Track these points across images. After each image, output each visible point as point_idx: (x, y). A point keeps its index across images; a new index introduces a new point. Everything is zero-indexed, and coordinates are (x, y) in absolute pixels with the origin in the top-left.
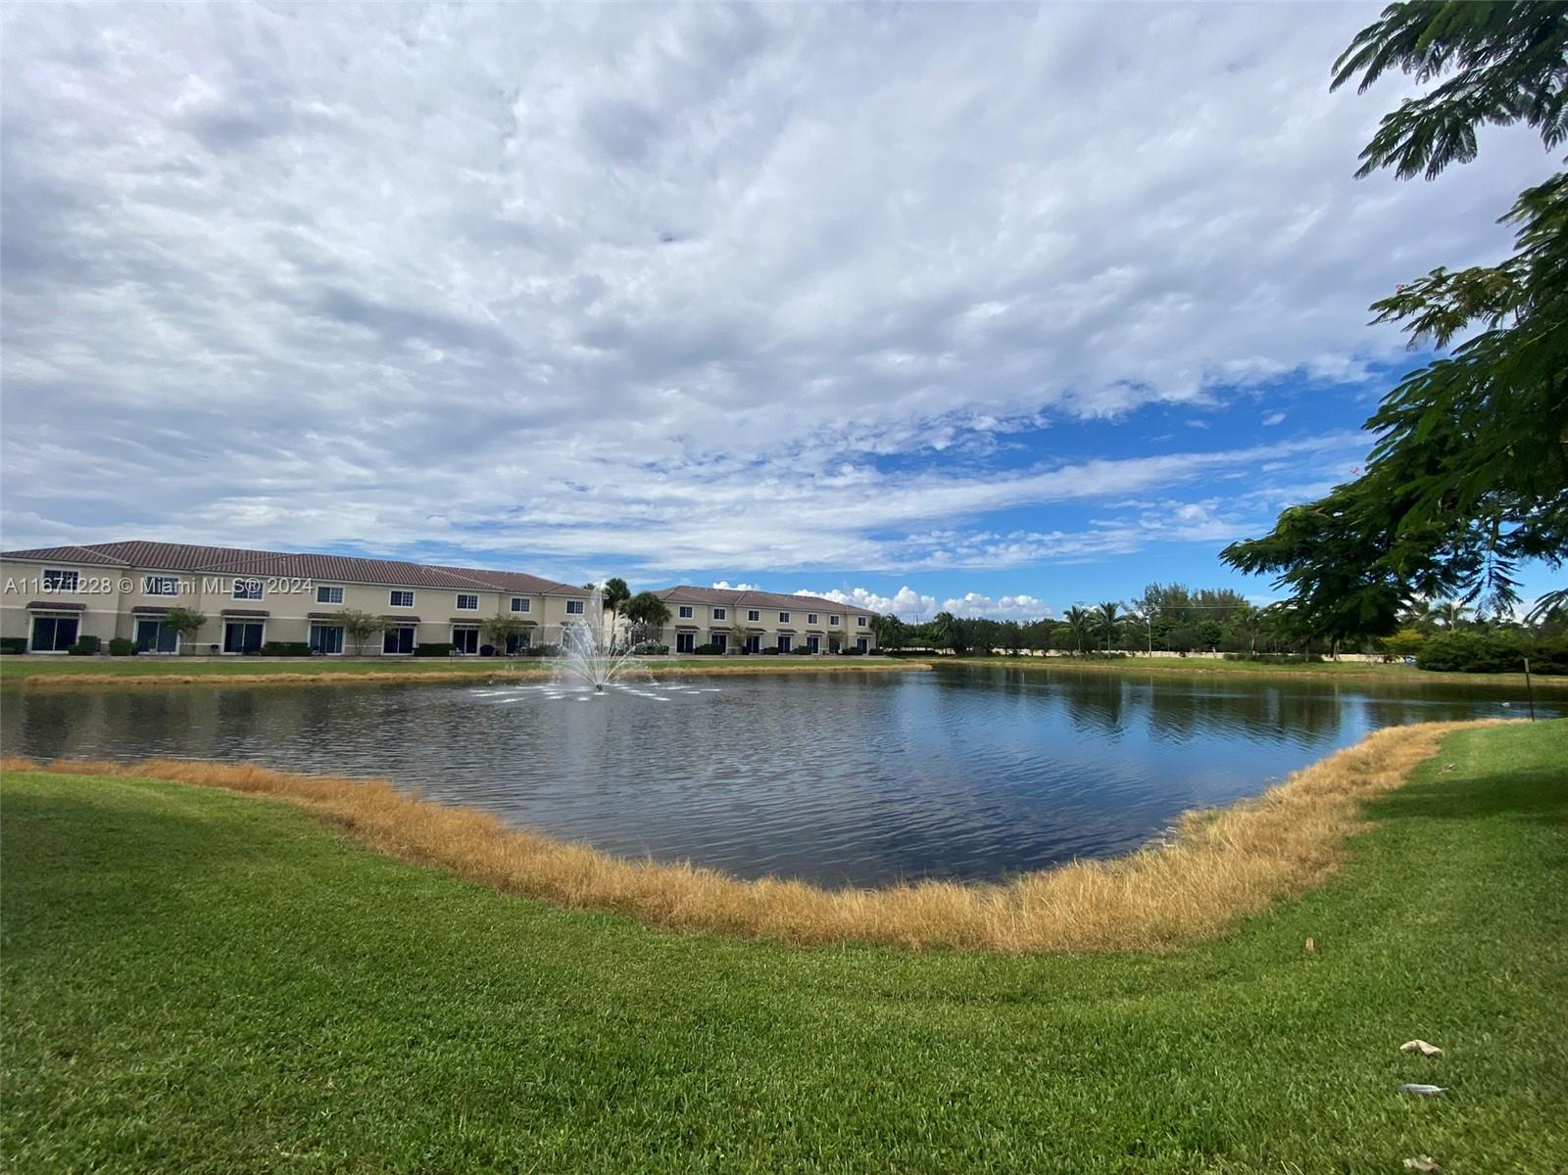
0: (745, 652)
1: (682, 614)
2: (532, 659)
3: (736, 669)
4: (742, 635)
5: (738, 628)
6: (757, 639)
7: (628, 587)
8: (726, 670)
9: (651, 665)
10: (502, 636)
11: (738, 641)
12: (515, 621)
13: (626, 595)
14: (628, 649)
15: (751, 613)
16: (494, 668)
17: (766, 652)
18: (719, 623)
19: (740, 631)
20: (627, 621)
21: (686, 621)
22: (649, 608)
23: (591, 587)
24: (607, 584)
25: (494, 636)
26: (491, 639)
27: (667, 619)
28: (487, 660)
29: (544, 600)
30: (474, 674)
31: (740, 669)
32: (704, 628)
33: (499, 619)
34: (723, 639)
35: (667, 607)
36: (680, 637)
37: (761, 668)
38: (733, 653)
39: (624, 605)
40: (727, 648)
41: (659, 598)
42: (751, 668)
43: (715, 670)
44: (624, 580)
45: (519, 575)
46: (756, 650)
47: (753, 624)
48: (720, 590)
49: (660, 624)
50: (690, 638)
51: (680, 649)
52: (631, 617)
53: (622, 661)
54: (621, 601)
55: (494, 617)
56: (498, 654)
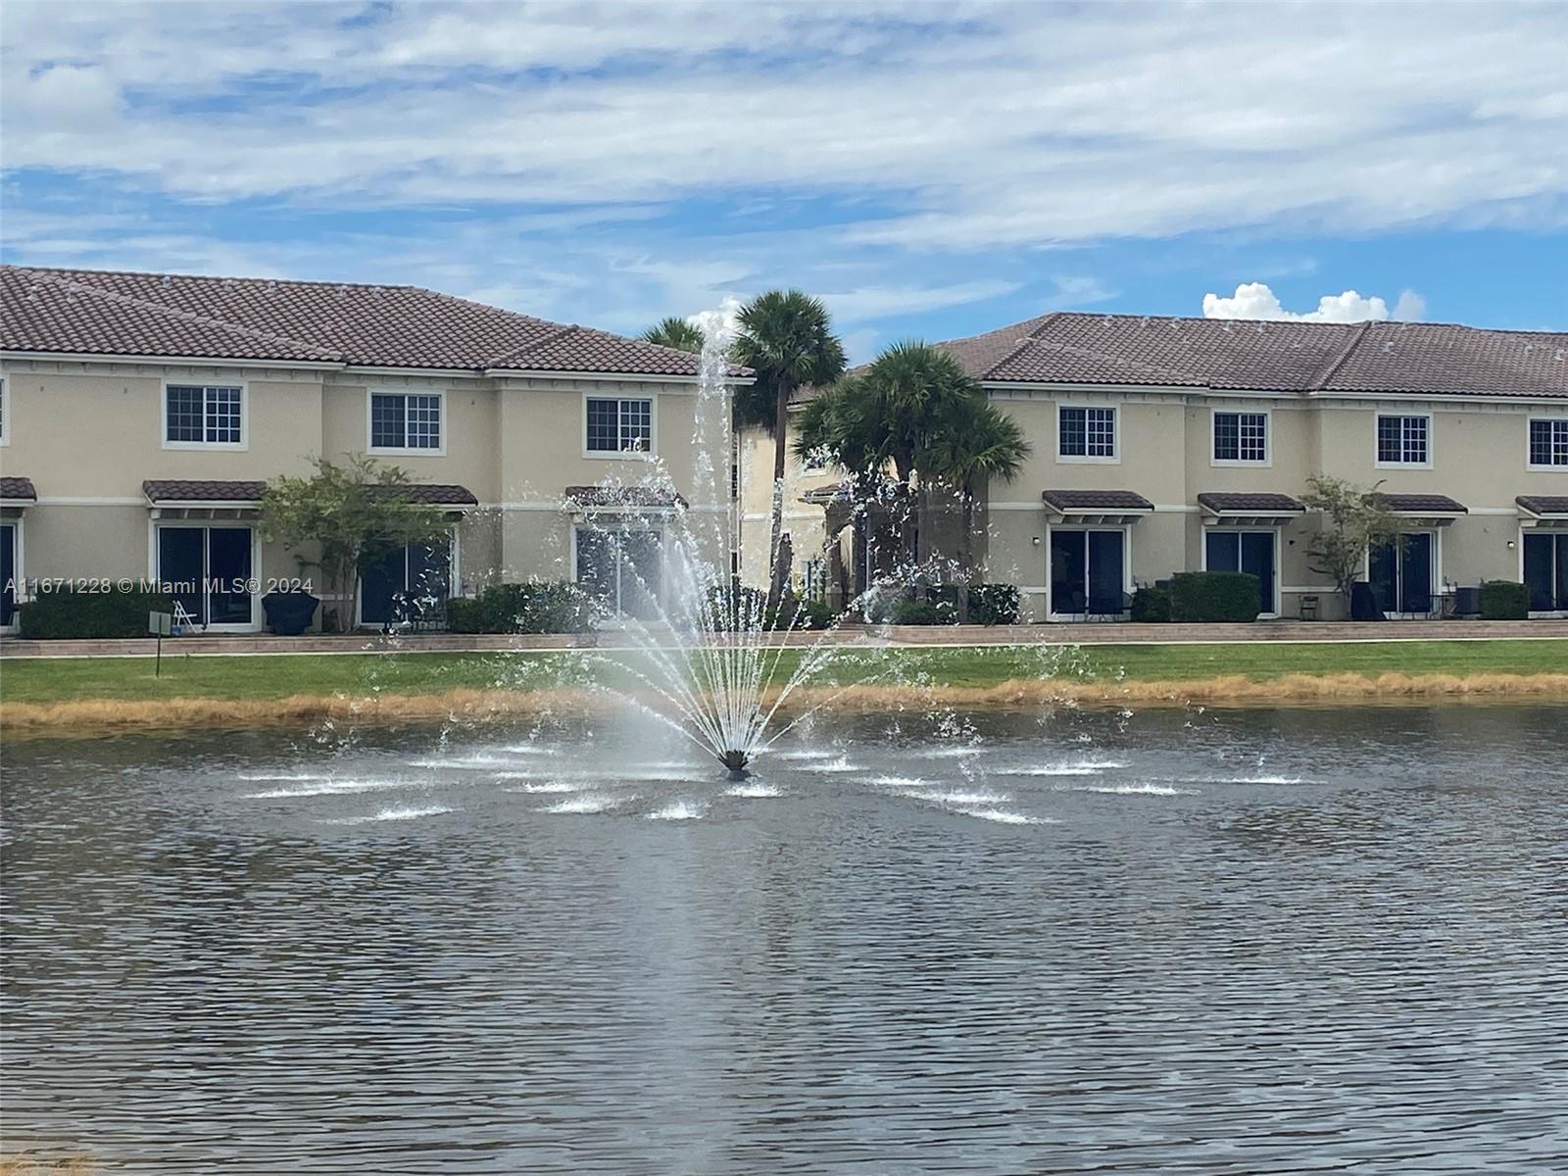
0: (1364, 605)
1: (1071, 443)
2: (462, 643)
3: (1326, 684)
4: (1350, 532)
5: (1331, 500)
6: (1420, 548)
7: (834, 330)
8: (1284, 688)
9: (945, 669)
10: (346, 550)
11: (1328, 558)
12: (392, 488)
13: (827, 364)
14: (843, 600)
15: (1387, 426)
16: (323, 683)
17: (1468, 604)
18: (1240, 476)
19: (1339, 511)
20: (835, 477)
21: (1086, 472)
22: (927, 421)
23: (679, 335)
24: (746, 318)
25: (312, 548)
26: (303, 564)
27: (1004, 467)
28: (290, 648)
29: (495, 394)
30: (247, 708)
31: (1344, 686)
32: (1171, 502)
33: (328, 481)
34: (1259, 548)
35: (1005, 410)
36: (1066, 545)
37: (1445, 680)
38: (1308, 610)
39: (821, 407)
40: (1279, 588)
41: (970, 369)
42: (1393, 680)
43: (1228, 687)
44: (813, 297)
45: (394, 295)
46: (1418, 599)
47: (1402, 478)
48: (1242, 327)
49: (975, 485)
50: (1109, 546)
51: (1065, 597)
52: (851, 458)
53: (821, 649)
54: (806, 394)
55: (308, 473)
56: (330, 627)
